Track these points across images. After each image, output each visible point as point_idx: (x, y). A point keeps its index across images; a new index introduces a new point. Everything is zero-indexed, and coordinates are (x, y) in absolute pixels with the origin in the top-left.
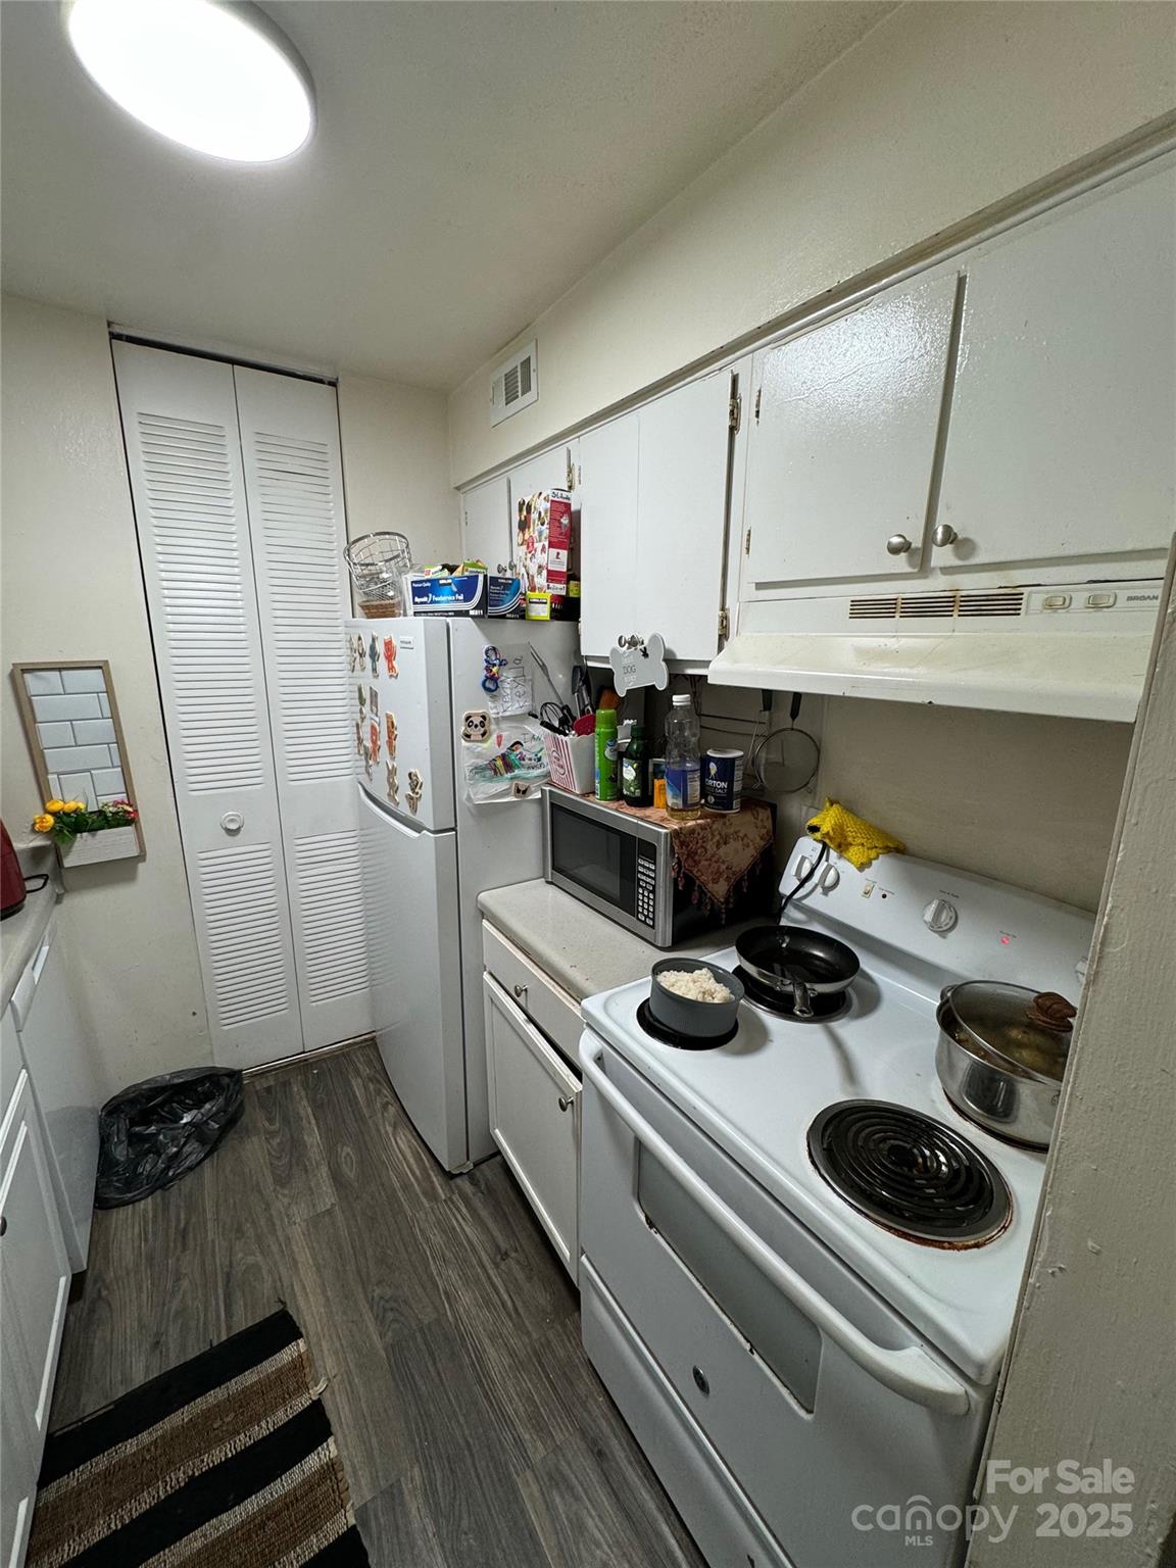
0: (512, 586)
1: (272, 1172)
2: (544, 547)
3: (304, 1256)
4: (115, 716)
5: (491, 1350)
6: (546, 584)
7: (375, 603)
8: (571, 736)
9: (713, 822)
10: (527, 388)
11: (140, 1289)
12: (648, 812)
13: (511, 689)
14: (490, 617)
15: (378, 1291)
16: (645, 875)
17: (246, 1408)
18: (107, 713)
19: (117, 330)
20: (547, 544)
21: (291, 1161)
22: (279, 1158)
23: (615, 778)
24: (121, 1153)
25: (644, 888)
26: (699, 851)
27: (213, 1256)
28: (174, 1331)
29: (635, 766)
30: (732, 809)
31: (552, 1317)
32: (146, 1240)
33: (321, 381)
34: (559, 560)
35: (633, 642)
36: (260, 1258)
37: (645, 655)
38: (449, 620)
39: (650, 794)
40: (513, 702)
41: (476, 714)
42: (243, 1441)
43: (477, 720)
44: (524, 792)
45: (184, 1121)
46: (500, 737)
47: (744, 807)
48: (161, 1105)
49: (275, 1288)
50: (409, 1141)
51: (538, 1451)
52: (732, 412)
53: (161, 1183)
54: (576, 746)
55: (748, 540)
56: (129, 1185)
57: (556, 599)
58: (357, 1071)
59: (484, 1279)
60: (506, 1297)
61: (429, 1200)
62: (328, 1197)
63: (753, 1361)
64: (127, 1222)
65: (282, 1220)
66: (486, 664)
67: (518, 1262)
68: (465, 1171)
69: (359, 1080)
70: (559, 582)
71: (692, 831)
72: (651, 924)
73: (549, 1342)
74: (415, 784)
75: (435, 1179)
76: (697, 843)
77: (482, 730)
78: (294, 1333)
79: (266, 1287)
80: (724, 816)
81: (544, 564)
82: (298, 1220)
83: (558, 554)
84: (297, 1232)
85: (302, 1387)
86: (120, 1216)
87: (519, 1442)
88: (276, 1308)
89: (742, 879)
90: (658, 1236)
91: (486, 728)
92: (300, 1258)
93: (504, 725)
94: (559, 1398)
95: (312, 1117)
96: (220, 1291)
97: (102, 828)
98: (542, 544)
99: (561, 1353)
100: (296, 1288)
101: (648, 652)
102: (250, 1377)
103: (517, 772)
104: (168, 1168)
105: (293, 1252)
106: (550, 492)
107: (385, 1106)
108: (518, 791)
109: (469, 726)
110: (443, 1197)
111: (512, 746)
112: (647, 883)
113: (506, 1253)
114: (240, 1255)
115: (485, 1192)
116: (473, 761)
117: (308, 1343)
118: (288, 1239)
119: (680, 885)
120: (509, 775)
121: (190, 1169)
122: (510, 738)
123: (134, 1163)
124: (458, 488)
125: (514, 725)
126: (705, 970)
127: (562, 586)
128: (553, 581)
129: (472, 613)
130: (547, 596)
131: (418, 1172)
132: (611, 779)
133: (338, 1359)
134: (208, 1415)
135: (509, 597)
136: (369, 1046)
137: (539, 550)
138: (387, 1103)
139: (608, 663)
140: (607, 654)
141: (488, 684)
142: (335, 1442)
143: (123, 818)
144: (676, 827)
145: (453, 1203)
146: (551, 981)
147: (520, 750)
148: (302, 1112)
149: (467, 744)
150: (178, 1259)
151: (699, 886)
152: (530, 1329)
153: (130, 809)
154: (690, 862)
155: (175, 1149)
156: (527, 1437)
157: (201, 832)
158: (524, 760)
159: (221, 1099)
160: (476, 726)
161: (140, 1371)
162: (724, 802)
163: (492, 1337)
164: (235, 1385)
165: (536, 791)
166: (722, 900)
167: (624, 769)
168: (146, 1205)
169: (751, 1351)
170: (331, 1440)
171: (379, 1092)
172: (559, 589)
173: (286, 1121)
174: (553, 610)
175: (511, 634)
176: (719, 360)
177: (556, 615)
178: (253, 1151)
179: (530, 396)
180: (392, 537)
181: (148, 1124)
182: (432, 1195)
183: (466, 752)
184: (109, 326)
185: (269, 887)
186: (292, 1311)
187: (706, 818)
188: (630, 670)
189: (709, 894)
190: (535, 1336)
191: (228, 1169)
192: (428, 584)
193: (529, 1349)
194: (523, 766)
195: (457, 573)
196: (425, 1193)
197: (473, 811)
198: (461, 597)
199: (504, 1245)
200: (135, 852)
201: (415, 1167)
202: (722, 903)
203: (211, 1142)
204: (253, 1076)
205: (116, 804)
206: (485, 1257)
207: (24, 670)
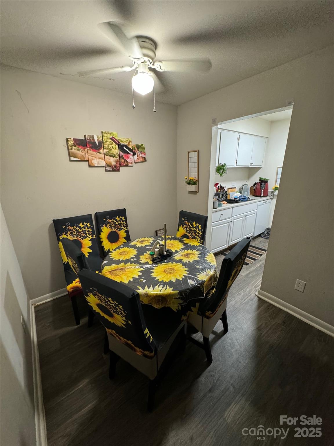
207: (278, 168)
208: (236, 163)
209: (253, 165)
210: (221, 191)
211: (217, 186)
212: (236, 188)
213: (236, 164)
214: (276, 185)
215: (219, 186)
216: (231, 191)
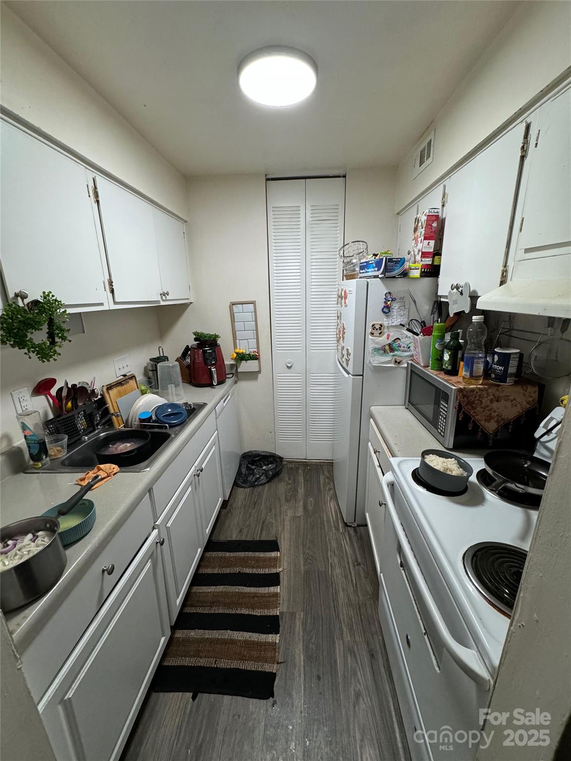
0: (401, 261)
1: (285, 497)
2: (421, 240)
3: (287, 527)
4: (256, 321)
5: (341, 593)
6: (420, 259)
7: (349, 274)
8: (420, 336)
9: (490, 388)
10: (429, 156)
11: (240, 513)
12: (454, 379)
13: (397, 312)
14: (386, 278)
15: (307, 551)
16: (443, 409)
17: (258, 562)
18: (254, 320)
19: (268, 177)
20: (423, 238)
21: (292, 496)
22: (288, 493)
23: (440, 359)
24: (244, 470)
25: (442, 416)
26: (476, 402)
27: (261, 514)
28: (245, 530)
29: (449, 353)
30: (506, 382)
31: (371, 596)
32: (245, 500)
33: (339, 177)
34: (430, 246)
35: (457, 287)
36: (274, 521)
37: (461, 293)
38: (368, 280)
39: (458, 369)
40: (398, 317)
41: (377, 324)
42: (255, 571)
43: (377, 327)
44: (399, 363)
45: (264, 468)
46: (388, 336)
47: (516, 383)
48: (258, 460)
49: (276, 533)
50: (334, 505)
51: (348, 638)
52: (523, 148)
53: (253, 485)
54: (422, 342)
55: (522, 224)
56: (245, 482)
57: (424, 266)
58: (324, 474)
59: (347, 569)
60: (354, 579)
61: (336, 530)
62: (300, 512)
63: (424, 638)
64: (242, 493)
65: (284, 513)
66: (384, 300)
67: (363, 569)
68: (353, 526)
69: (323, 476)
70: (428, 257)
71: (473, 390)
72: (443, 435)
73: (366, 605)
74: (348, 354)
75: (340, 524)
76: (475, 397)
77: (380, 331)
78: (277, 549)
79: (273, 531)
80: (499, 386)
81: (421, 249)
82: (289, 515)
83: (429, 243)
84: (287, 519)
85: (275, 566)
86: (240, 490)
87: (341, 629)
88: (275, 539)
89: (509, 424)
90: (403, 572)
91: (382, 330)
92: (286, 527)
93: (392, 330)
94: (363, 627)
95: (303, 483)
96: (260, 525)
97: (249, 360)
98: (420, 239)
99: (369, 611)
100: (282, 536)
101: (463, 292)
102: (262, 555)
103: (396, 353)
104: (256, 481)
105: (284, 524)
106: (427, 211)
107: (330, 489)
108: (396, 362)
109: (373, 329)
110: (341, 531)
111: (395, 340)
112: (443, 413)
113: (359, 564)
114: (269, 517)
115: (359, 537)
116: (374, 345)
117: (281, 554)
118: (284, 520)
119: (460, 417)
120: (392, 354)
121: (262, 484)
122: (394, 336)
123: (247, 476)
124: (398, 214)
125: (397, 330)
126: (453, 459)
127: (429, 259)
128: (424, 257)
129: (380, 276)
130: (419, 265)
131: (334, 519)
132: (437, 359)
133: (288, 565)
134: (248, 558)
135: (398, 267)
136: (330, 464)
137: (419, 242)
138: (331, 489)
139: (447, 298)
140: (447, 294)
141: (385, 310)
142: (280, 588)
143: (255, 357)
144: (462, 387)
145: (344, 535)
146: (388, 450)
147: (399, 342)
148: (300, 480)
149: (372, 337)
150: (252, 510)
151: (473, 421)
152: (360, 595)
153: (257, 354)
154: (469, 407)
155: (258, 476)
156: (345, 630)
157: (279, 366)
158: (400, 347)
159: (274, 465)
160: (377, 329)
161: (235, 537)
162: (502, 378)
163: (343, 589)
164: (257, 554)
165: (405, 363)
166: (491, 432)
167: (445, 354)
168: (248, 490)
169: (425, 634)
170: (279, 587)
171: (329, 483)
172: (428, 261)
173: (294, 481)
174: (422, 272)
175: (400, 286)
176: (521, 117)
177: (424, 274)
178: (281, 487)
179: (430, 159)
180: (359, 243)
181: (253, 465)
182: (337, 529)
183: (371, 341)
184: (266, 176)
185: (300, 391)
186: (278, 542)
187: (485, 385)
188: (455, 302)
189: (481, 427)
190: (361, 598)
191: (272, 490)
192: (365, 264)
193: (356, 602)
194: (399, 350)
195: (377, 258)
196: (335, 527)
197: (372, 369)
198: (376, 269)
199: (359, 560)
200: (257, 370)
201: (334, 516)
202: (491, 434)
203: (270, 480)
204: (288, 462)
205: (254, 352)
206: (350, 560)
207: (233, 304)
208: (112, 291)
209: (168, 297)
210: (75, 406)
211: (53, 391)
212: (134, 376)
213: (110, 295)
214: (235, 347)
215: (61, 390)
216: (120, 395)
